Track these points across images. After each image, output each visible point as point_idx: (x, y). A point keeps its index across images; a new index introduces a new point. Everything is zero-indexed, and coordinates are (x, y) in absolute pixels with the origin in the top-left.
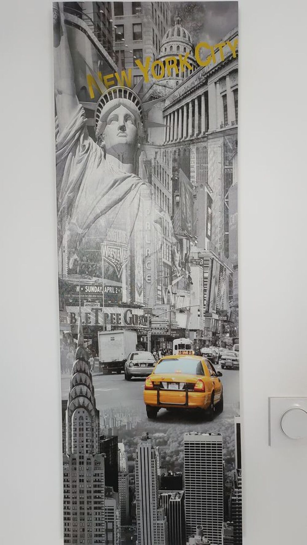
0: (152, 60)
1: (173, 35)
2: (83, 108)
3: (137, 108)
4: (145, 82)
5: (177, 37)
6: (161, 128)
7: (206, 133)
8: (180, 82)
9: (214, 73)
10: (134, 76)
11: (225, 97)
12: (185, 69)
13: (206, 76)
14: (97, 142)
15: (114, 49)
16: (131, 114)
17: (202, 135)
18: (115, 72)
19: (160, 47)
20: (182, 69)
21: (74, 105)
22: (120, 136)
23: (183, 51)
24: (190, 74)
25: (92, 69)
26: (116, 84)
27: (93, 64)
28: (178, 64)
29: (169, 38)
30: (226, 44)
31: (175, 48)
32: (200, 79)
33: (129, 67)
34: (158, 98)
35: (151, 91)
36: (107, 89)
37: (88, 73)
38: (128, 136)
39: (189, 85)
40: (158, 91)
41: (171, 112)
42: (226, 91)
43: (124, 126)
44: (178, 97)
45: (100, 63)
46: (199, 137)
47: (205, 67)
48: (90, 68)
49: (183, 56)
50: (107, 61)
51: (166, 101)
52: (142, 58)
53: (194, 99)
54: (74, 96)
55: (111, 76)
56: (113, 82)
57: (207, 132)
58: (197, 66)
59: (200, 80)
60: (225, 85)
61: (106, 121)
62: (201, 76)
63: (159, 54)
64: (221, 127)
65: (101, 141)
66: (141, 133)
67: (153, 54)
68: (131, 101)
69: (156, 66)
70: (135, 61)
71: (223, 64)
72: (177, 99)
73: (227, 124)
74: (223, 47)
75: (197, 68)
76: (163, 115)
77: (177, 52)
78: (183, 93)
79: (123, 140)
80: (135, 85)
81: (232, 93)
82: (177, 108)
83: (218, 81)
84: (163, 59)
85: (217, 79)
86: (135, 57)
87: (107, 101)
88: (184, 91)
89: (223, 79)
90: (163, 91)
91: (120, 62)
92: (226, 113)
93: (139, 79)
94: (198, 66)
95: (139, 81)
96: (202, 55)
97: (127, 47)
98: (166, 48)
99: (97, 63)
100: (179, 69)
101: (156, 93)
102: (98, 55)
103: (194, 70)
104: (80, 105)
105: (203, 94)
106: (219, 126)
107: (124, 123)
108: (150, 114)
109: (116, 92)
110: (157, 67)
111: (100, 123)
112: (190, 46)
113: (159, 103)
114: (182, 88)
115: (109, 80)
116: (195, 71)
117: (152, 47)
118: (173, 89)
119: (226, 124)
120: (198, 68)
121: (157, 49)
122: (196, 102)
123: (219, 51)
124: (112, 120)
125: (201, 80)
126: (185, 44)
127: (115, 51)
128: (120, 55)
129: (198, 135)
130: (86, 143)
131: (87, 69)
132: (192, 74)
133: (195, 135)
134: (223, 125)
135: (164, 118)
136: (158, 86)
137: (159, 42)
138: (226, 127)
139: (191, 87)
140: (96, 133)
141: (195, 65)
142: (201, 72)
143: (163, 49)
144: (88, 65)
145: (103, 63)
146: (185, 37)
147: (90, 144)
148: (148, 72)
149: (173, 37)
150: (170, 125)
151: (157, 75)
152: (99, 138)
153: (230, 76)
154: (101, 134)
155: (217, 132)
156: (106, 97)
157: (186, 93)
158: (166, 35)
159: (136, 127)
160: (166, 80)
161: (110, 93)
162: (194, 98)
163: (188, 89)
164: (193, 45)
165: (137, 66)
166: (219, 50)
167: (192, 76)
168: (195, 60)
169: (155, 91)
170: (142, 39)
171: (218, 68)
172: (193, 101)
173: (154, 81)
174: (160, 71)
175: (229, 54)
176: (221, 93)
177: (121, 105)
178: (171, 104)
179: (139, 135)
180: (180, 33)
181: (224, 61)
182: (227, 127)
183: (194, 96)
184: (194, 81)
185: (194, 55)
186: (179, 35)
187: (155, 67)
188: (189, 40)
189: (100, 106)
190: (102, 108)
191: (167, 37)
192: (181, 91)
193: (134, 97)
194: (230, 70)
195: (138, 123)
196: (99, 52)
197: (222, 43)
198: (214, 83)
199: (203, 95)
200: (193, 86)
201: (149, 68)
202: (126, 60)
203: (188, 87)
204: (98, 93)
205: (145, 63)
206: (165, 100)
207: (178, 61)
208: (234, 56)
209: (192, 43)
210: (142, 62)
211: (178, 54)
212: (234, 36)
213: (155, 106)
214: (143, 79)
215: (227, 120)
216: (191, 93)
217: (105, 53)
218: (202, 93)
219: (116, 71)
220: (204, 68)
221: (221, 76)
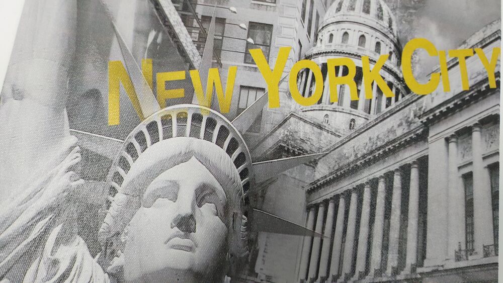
0: (294, 55)
1: (352, 8)
2: (78, 148)
3: (236, 172)
4: (268, 107)
5: (363, 14)
6: (297, 237)
7: (419, 270)
8: (360, 122)
9: (445, 115)
10: (242, 87)
11: (468, 178)
12: (374, 93)
13: (424, 119)
14: (97, 257)
15: (200, 11)
16: (217, 185)
17: (409, 273)
18: (192, 67)
19: (317, 28)
20: (367, 92)
21: (54, 135)
22: (173, 247)
23: (373, 48)
24: (387, 106)
25: (129, 48)
26: (188, 99)
27: (135, 37)
28: (358, 78)
29: (341, 12)
30: (475, 53)
31: (354, 38)
32: (409, 123)
33: (232, 61)
34: (299, 154)
35: (281, 133)
36: (162, 108)
37: (116, 55)
38: (198, 251)
39: (381, 133)
40: (302, 135)
41: (328, 197)
42: (471, 163)
43: (191, 217)
44: (352, 159)
45: (156, 38)
46: (398, 278)
47: (422, 96)
48: (122, 46)
49: (371, 61)
50: (174, 36)
51: (319, 165)
52: (269, 46)
53: (392, 173)
54: (57, 110)
55: (180, 75)
56: (180, 93)
57: (421, 265)
58: (403, 91)
59: (409, 126)
60: (471, 148)
61: (140, 196)
62: (412, 116)
63: (315, 46)
64: (458, 258)
65: (113, 253)
66: (237, 245)
67: (300, 42)
68: (222, 152)
69: (302, 73)
70: (251, 51)
71: (467, 97)
72: (349, 165)
73: (473, 250)
74: (467, 58)
75: (403, 96)
76: (307, 201)
77: (359, 49)
78: (365, 152)
79: (182, 260)
80: (239, 111)
81: (486, 173)
82: (345, 189)
83: (452, 136)
84: (321, 60)
85: (452, 132)
86: (250, 40)
87: (155, 140)
88: (369, 147)
89: (465, 133)
90: (313, 137)
91: (209, 45)
92: (469, 222)
93: (252, 98)
94: (408, 91)
95: (252, 102)
96: (418, 68)
97: (235, 12)
98: (331, 35)
99: (147, 36)
100: (359, 91)
101: (294, 140)
102: (152, 15)
103: (397, 100)
104: (72, 140)
105: (414, 163)
106: (452, 254)
107: (193, 208)
108: (271, 193)
109: (185, 119)
110: (304, 75)
111: (119, 199)
112: (391, 41)
113: (299, 167)
114: (364, 139)
115: (169, 85)
116: (398, 103)
117: (297, 24)
118: (339, 136)
119: (470, 251)
120: (407, 97)
121: (309, 33)
122: (397, 180)
123: (458, 67)
124: (159, 196)
125: (413, 127)
126: (378, 34)
127: (200, 17)
128: (212, 29)
129: (396, 272)
130: (64, 254)
131: (115, 46)
132: (389, 108)
133: (389, 271)
134: (463, 253)
135: (308, 209)
136: (302, 122)
137: (318, 16)
138: (470, 258)
139: (386, 140)
140: (102, 228)
141: (399, 87)
142: (414, 107)
143: (324, 35)
144: (118, 37)
145: (163, 40)
146: (380, 17)
147: (74, 260)
148: (280, 83)
149: (352, 13)
150: (323, 233)
151: (303, 95)
152: (109, 244)
153: (481, 128)
154: (118, 234)
155: (446, 270)
156: (152, 127)
157: (372, 152)
158: (335, 5)
159: (227, 225)
160: (326, 112)
161: (166, 121)
162: (392, 169)
163: (379, 144)
164: (398, 40)
165: (253, 62)
166: (457, 63)
167: (392, 113)
168: (401, 76)
169: (293, 133)
170: (275, 3)
171: (455, 104)
172: (389, 177)
173: (293, 107)
174: (311, 86)
175: (480, 78)
176: (459, 168)
177: (193, 158)
178: (331, 174)
179: (233, 248)
180: (369, 7)
181: (467, 92)
182: (474, 260)
183: (392, 164)
184: (396, 127)
185: (399, 64)
186: (367, 11)
187: (300, 75)
188: (390, 26)
189: (130, 148)
190: (135, 155)
191: (339, 10)
192: (361, 145)
193: (233, 140)
194: (483, 116)
195: (235, 215)
196: (157, 9)
197: (464, 50)
198: (443, 140)
199: (416, 166)
200: (392, 137)
201: (284, 75)
202: (226, 44)
203: (378, 138)
204: (132, 115)
205: (274, 60)
206: (315, 162)
207: (359, 71)
208: (493, 85)
209: (395, 34)
210: (267, 56)
211: (360, 53)
212: (491, 40)
213: (286, 172)
214: (265, 99)
215: (473, 241)
216: (386, 154)
217: (174, 17)
218: (414, 158)
219: (196, 65)
220: (421, 100)
221: (461, 126)
